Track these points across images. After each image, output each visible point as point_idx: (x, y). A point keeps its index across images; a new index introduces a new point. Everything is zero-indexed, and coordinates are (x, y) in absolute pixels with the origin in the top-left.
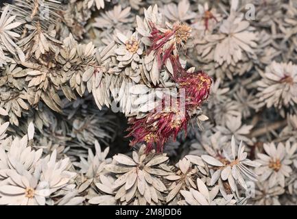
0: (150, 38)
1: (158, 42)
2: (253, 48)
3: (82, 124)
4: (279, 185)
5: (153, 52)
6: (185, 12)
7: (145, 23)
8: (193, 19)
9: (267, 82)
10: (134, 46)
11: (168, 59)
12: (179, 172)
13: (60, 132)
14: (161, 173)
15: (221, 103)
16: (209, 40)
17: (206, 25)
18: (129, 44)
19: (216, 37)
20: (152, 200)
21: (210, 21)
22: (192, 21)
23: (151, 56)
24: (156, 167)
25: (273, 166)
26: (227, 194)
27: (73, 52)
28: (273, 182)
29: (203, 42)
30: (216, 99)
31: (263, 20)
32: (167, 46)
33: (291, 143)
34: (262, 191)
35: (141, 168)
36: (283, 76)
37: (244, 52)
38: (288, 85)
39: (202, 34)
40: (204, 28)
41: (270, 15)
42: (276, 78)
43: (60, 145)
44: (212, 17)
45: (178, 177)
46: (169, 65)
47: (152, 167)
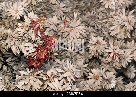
0: (31, 23)
1: (34, 25)
2: (85, 32)
3: (17, 67)
4: (99, 86)
5: (32, 29)
6: (56, 20)
7: (29, 19)
8: (60, 23)
9: (91, 45)
10: (24, 27)
11: (39, 31)
12: (47, 77)
13: (8, 71)
14: (40, 77)
15: (75, 56)
16: (66, 31)
17: (65, 25)
18: (22, 26)
19: (69, 29)
20: (37, 88)
21: (66, 23)
22: (60, 24)
23: (31, 30)
24: (38, 75)
25: (95, 78)
26: (67, 83)
27: (3, 33)
28: (96, 84)
29: (64, 31)
30: (73, 55)
31: (91, 23)
32: (37, 26)
33: (103, 69)
34: (92, 88)
35: (31, 75)
36: (96, 42)
37: (81, 34)
38: (98, 45)
39: (64, 29)
40: (64, 26)
41: (93, 21)
42: (94, 43)
43: (8, 76)
44: (67, 21)
45: (47, 79)
46: (39, 34)
47: (36, 75)
